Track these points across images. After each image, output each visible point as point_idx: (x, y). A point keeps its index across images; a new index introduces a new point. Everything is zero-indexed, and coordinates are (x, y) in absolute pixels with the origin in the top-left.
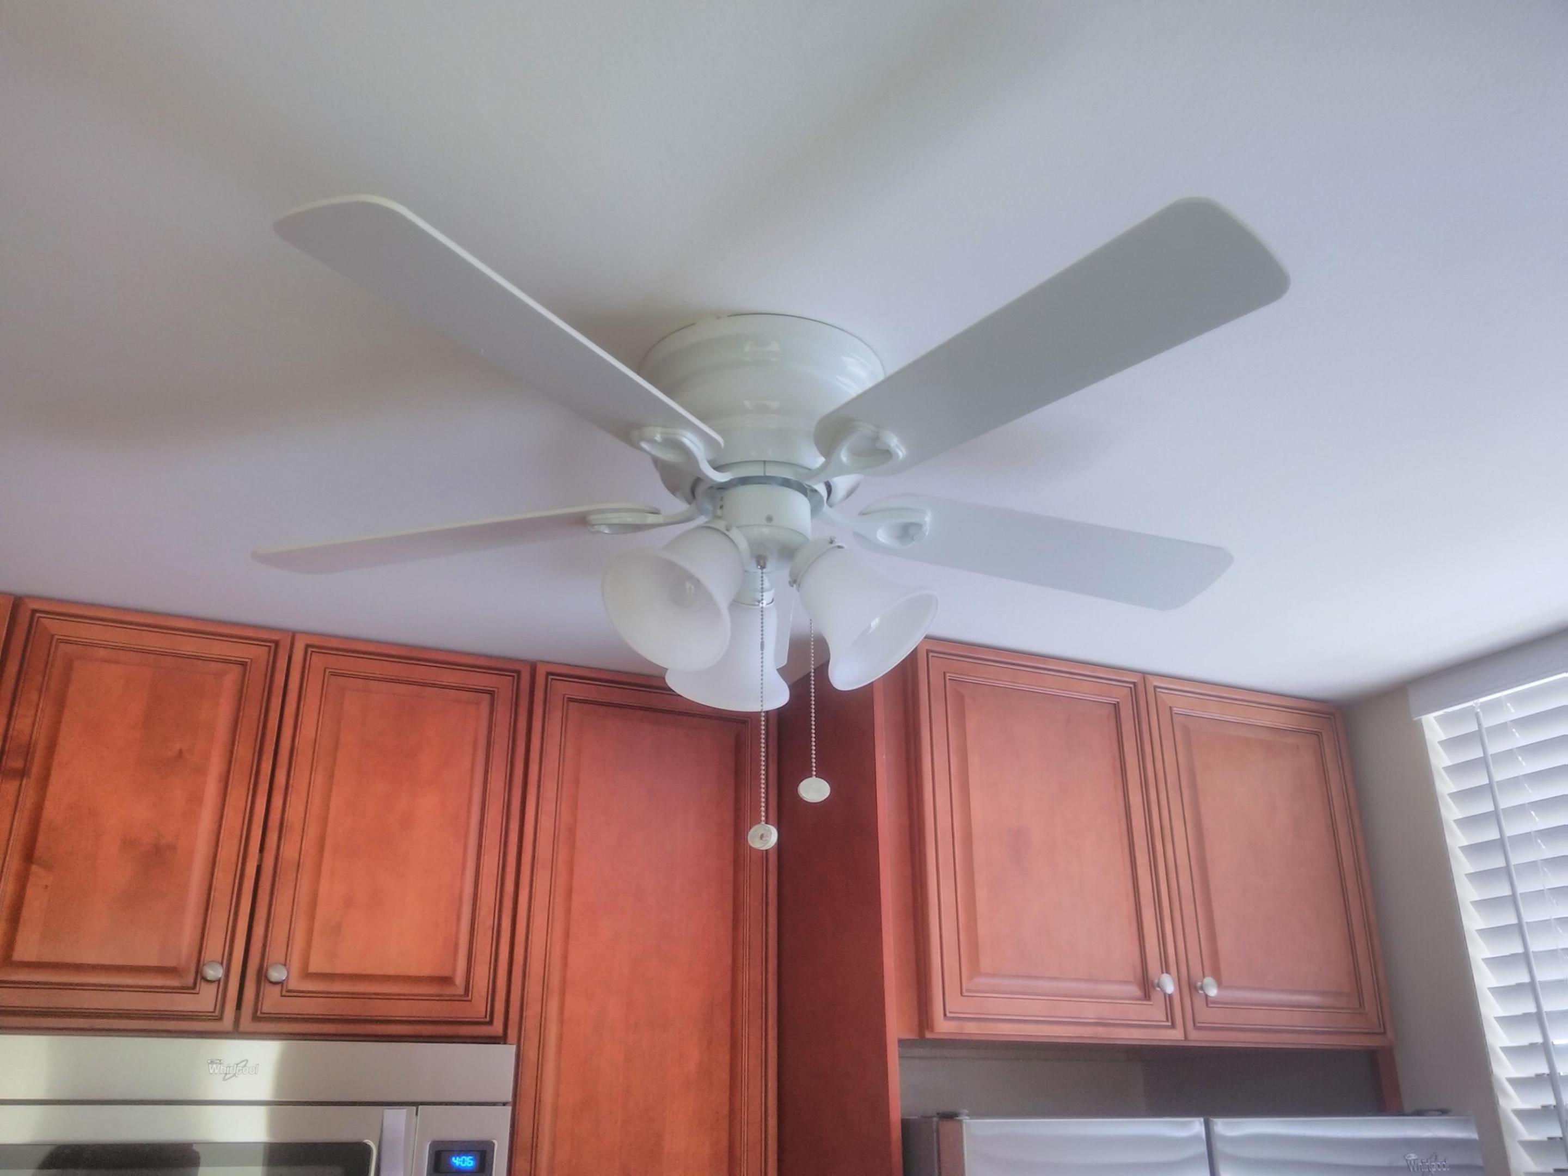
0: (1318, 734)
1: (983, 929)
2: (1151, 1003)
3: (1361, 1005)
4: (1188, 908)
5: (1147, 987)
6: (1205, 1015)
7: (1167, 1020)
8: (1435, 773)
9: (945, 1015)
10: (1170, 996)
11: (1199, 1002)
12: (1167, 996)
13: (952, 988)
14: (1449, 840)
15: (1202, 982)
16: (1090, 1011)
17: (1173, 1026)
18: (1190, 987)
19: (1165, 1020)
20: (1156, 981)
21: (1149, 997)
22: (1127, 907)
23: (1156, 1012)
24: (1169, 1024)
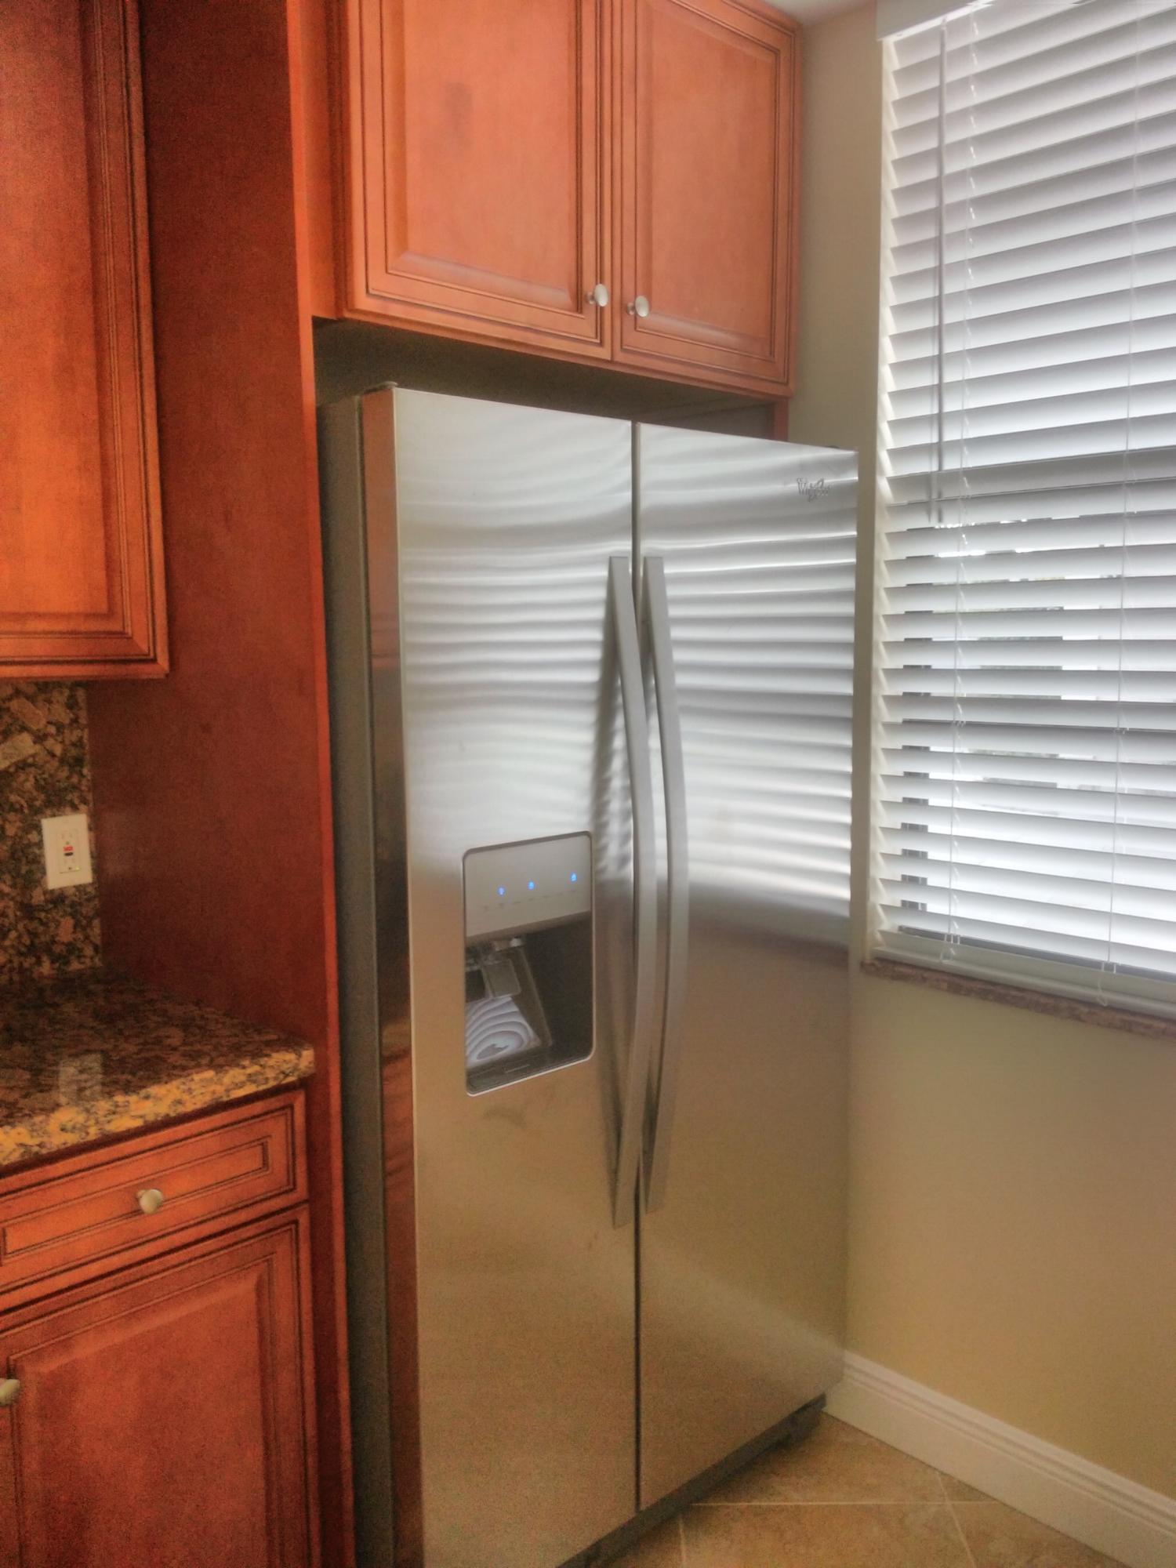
0: (775, 52)
1: (413, 201)
2: (583, 317)
3: (772, 353)
4: (629, 221)
5: (580, 300)
6: (633, 339)
7: (596, 338)
8: (884, 105)
9: (367, 291)
10: (602, 309)
11: (629, 324)
12: (599, 308)
13: (377, 260)
14: (883, 181)
15: (634, 303)
16: (522, 315)
17: (601, 344)
18: (623, 308)
19: (594, 336)
20: (590, 294)
21: (581, 308)
22: (567, 206)
23: (584, 326)
24: (598, 341)
